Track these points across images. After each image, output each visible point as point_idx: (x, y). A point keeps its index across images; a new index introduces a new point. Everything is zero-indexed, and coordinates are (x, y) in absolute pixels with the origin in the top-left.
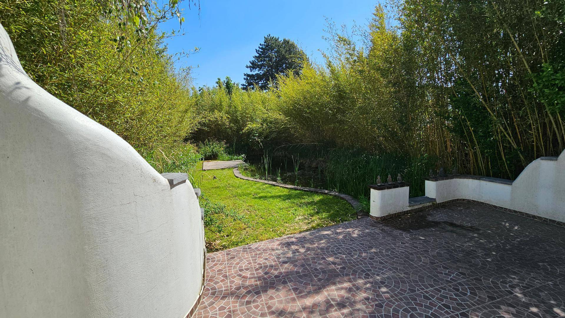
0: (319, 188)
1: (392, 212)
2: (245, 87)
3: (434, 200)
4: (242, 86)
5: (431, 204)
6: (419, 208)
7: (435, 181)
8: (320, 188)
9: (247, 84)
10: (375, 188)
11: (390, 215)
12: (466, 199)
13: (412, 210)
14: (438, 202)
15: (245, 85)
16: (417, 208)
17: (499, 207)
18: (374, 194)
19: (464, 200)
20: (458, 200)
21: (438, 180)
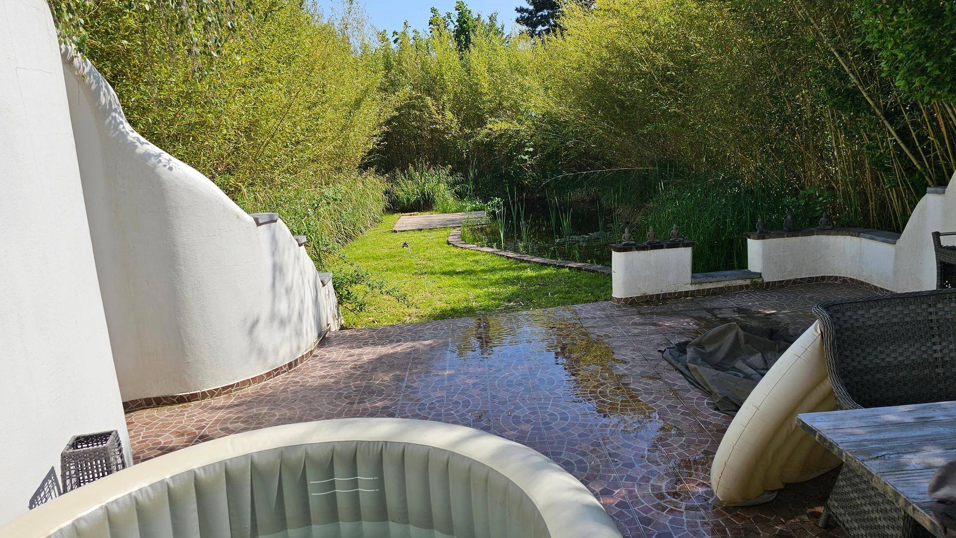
0: (589, 261)
1: (651, 290)
2: (526, 15)
3: (759, 275)
4: (519, 15)
5: (748, 282)
6: (716, 288)
7: (758, 239)
8: (592, 262)
9: (531, 8)
10: (619, 250)
11: (646, 297)
12: (840, 277)
13: (698, 291)
14: (766, 280)
15: (526, 11)
16: (713, 287)
17: (881, 288)
18: (617, 258)
19: (836, 278)
20: (823, 278)
21: (766, 237)
